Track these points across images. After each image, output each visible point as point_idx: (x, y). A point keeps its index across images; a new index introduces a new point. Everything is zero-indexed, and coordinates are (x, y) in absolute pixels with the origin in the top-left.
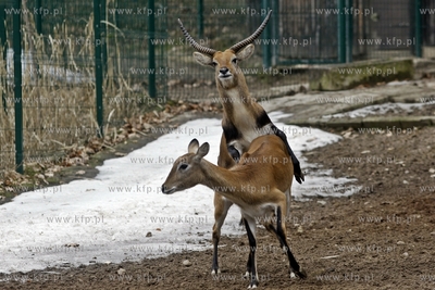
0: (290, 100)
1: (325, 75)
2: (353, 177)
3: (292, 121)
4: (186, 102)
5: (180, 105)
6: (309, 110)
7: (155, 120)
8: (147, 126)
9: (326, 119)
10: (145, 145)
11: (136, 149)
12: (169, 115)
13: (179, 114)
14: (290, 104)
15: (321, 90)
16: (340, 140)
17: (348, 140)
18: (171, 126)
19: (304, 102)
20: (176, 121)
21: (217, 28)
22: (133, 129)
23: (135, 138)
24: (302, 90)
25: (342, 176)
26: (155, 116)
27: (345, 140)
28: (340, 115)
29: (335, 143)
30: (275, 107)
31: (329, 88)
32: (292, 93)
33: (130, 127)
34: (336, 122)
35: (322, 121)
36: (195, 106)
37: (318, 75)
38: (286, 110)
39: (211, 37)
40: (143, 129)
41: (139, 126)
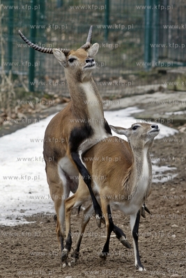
0: (147, 98)
1: (179, 78)
2: (174, 166)
3: (141, 116)
4: (61, 96)
5: (55, 98)
6: (158, 107)
7: (30, 110)
8: (20, 115)
9: (168, 115)
10: (14, 131)
11: (6, 134)
12: (44, 107)
13: (52, 106)
14: (146, 101)
15: (175, 90)
16: (176, 134)
17: (183, 133)
18: (41, 116)
19: (157, 100)
20: (48, 112)
21: (121, 32)
22: (8, 118)
23: (8, 125)
24: (161, 90)
25: (164, 165)
26: (31, 108)
27: (180, 134)
28: (180, 113)
29: (171, 136)
30: (133, 103)
31: (182, 89)
32: (152, 92)
33: (6, 116)
34: (175, 118)
35: (164, 117)
36: (68, 100)
37: (173, 78)
38: (140, 106)
39: (115, 40)
40: (17, 117)
41: (14, 116)
